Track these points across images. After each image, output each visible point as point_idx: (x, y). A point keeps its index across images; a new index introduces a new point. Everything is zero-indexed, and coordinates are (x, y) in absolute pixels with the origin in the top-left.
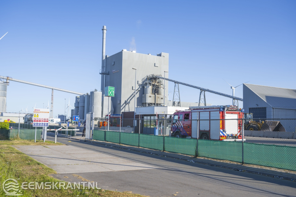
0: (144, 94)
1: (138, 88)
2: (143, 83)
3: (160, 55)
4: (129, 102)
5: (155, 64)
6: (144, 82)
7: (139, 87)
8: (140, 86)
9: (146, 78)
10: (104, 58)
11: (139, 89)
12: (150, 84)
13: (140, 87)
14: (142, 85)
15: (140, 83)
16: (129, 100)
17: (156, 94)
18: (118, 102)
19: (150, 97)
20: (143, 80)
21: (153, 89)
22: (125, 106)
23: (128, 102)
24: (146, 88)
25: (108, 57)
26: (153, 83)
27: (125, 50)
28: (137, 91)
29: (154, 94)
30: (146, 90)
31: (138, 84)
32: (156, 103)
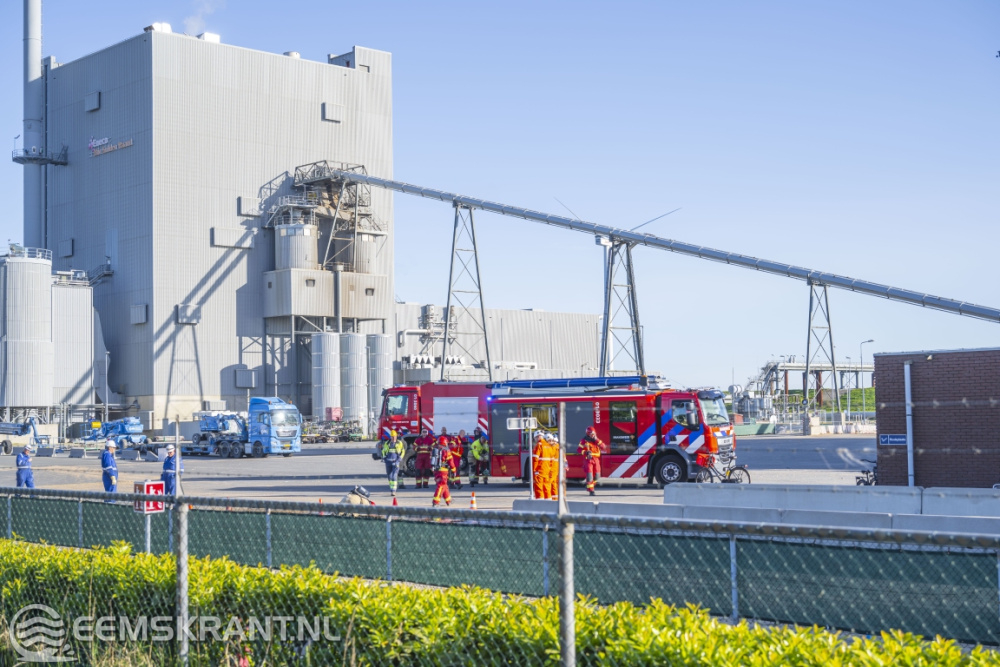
0: (272, 267)
1: (243, 239)
2: (265, 210)
3: (347, 60)
4: (197, 314)
5: (323, 105)
6: (269, 203)
7: (243, 230)
8: (248, 225)
9: (278, 182)
10: (36, 73)
11: (248, 243)
12: (306, 213)
13: (249, 228)
14: (263, 222)
15: (253, 207)
16: (193, 305)
17: (340, 268)
18: (137, 315)
19: (310, 282)
20: (267, 194)
21: (322, 243)
22: (173, 338)
23: (189, 312)
24: (288, 236)
25: (59, 69)
26: (322, 210)
27: (162, 29)
28: (237, 252)
29: (331, 268)
30: (288, 249)
31: (239, 213)
32: (341, 316)
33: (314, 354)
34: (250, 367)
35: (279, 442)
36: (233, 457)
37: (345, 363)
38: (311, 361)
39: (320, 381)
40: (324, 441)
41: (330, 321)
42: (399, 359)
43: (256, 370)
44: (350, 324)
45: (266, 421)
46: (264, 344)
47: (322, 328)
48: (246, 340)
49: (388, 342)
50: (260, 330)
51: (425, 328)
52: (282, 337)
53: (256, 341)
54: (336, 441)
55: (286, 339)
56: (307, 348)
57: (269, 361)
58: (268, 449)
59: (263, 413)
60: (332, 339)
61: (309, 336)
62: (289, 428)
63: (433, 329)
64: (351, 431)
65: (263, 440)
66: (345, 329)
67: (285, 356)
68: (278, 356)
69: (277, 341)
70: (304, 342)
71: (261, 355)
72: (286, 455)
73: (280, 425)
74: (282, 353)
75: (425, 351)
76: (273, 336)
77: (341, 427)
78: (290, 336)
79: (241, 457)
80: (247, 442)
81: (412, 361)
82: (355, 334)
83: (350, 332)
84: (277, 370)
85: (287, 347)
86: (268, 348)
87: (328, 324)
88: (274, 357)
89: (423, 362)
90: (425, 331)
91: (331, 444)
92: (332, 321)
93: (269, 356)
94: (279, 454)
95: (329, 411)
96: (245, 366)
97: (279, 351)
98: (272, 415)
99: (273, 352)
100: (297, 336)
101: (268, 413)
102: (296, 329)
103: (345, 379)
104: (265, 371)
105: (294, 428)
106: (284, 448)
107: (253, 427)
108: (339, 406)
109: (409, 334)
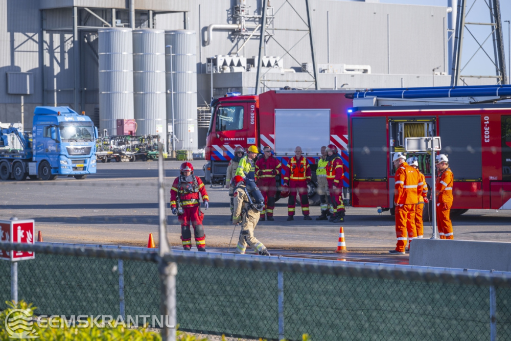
32: (133, 8)
33: (101, 54)
34: (24, 70)
35: (70, 160)
36: (14, 179)
37: (139, 64)
38: (97, 64)
39: (109, 86)
40: (118, 159)
41: (119, 13)
42: (204, 61)
43: (31, 72)
44: (144, 17)
45: (55, 135)
46: (41, 42)
47: (111, 23)
48: (19, 37)
49: (191, 39)
50: (36, 25)
51: (234, 23)
52: (62, 33)
53: (30, 38)
54: (131, 160)
55: (67, 36)
56: (93, 46)
57: (47, 63)
58: (58, 169)
59: (51, 126)
60: (124, 37)
61: (95, 32)
62: (82, 144)
63: (245, 24)
64: (149, 148)
65: (51, 159)
66: (139, 23)
67: (66, 56)
68: (58, 56)
69: (57, 37)
70: (89, 39)
71: (37, 55)
72: (78, 177)
73: (71, 140)
74: (62, 52)
75: (234, 51)
76: (51, 32)
77: (136, 143)
78: (72, 32)
79: (24, 179)
80: (31, 160)
81: (220, 63)
82: (151, 29)
83: (144, 27)
84: (56, 73)
85: (69, 46)
86: (45, 46)
87: (117, 18)
88: (52, 57)
89: (232, 64)
90: (235, 26)
91: (125, 164)
92: (123, 15)
93: (47, 56)
94: (70, 176)
95: (121, 123)
96: (19, 68)
97: (58, 50)
98: (62, 128)
99: (51, 51)
100: (80, 31)
101: (57, 126)
102: (79, 24)
103: (139, 84)
104: (42, 73)
105: (87, 144)
106: (75, 168)
107: (38, 143)
108: (132, 117)
109: (215, 30)
